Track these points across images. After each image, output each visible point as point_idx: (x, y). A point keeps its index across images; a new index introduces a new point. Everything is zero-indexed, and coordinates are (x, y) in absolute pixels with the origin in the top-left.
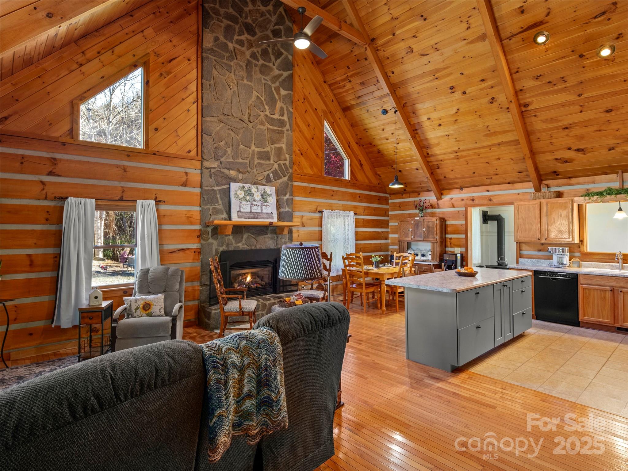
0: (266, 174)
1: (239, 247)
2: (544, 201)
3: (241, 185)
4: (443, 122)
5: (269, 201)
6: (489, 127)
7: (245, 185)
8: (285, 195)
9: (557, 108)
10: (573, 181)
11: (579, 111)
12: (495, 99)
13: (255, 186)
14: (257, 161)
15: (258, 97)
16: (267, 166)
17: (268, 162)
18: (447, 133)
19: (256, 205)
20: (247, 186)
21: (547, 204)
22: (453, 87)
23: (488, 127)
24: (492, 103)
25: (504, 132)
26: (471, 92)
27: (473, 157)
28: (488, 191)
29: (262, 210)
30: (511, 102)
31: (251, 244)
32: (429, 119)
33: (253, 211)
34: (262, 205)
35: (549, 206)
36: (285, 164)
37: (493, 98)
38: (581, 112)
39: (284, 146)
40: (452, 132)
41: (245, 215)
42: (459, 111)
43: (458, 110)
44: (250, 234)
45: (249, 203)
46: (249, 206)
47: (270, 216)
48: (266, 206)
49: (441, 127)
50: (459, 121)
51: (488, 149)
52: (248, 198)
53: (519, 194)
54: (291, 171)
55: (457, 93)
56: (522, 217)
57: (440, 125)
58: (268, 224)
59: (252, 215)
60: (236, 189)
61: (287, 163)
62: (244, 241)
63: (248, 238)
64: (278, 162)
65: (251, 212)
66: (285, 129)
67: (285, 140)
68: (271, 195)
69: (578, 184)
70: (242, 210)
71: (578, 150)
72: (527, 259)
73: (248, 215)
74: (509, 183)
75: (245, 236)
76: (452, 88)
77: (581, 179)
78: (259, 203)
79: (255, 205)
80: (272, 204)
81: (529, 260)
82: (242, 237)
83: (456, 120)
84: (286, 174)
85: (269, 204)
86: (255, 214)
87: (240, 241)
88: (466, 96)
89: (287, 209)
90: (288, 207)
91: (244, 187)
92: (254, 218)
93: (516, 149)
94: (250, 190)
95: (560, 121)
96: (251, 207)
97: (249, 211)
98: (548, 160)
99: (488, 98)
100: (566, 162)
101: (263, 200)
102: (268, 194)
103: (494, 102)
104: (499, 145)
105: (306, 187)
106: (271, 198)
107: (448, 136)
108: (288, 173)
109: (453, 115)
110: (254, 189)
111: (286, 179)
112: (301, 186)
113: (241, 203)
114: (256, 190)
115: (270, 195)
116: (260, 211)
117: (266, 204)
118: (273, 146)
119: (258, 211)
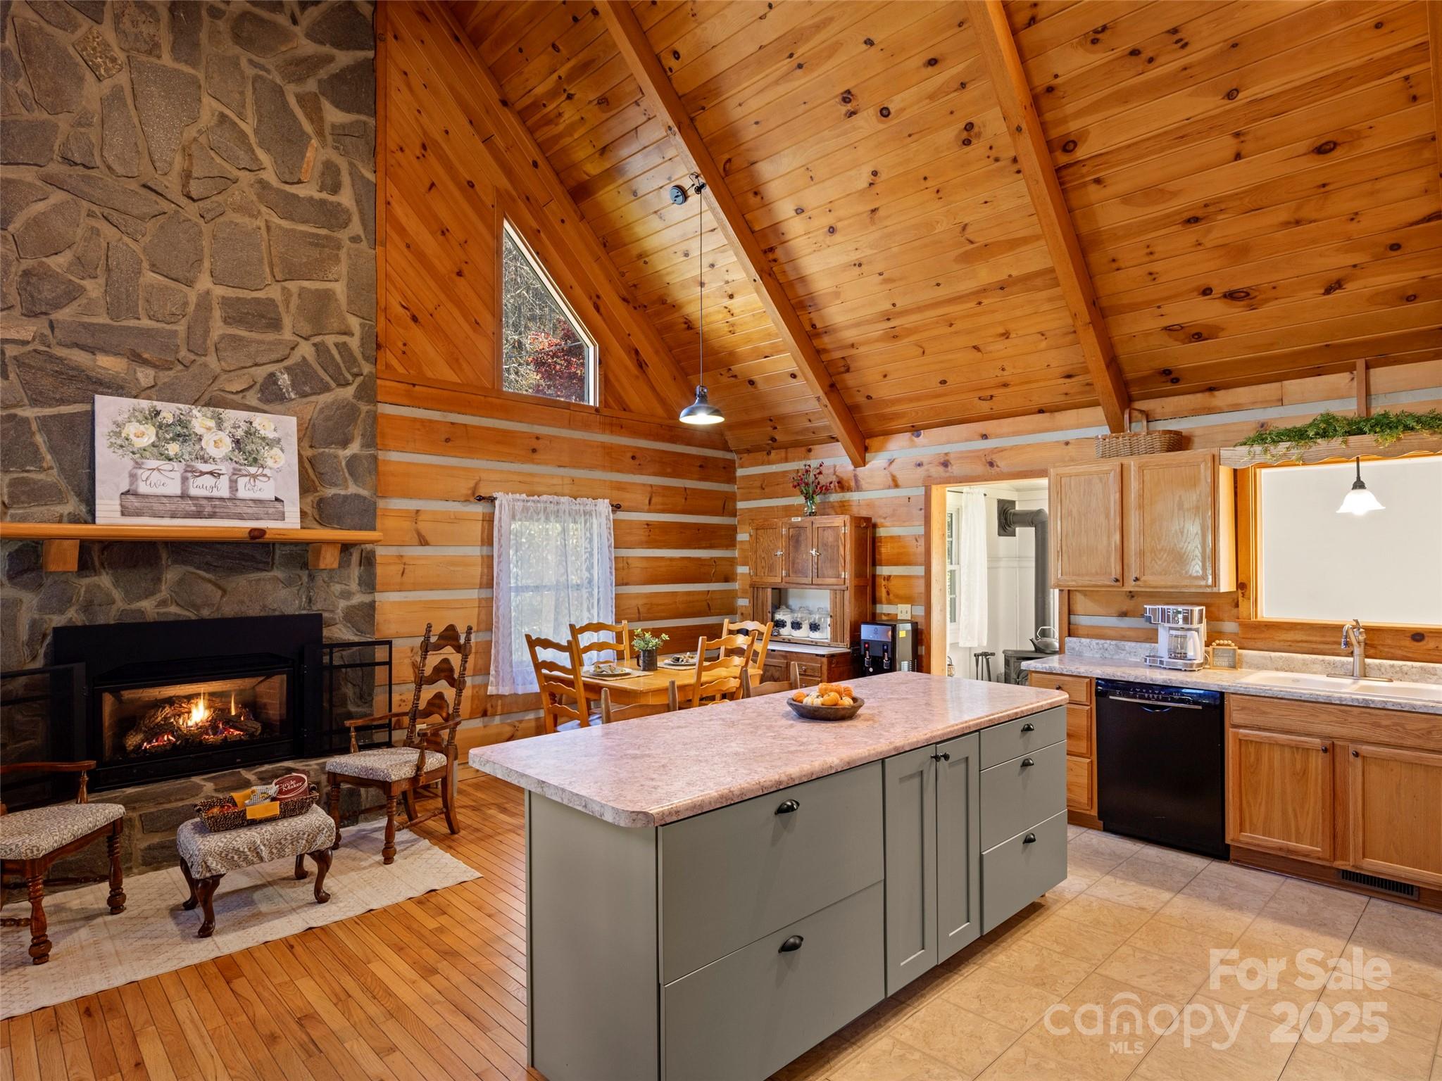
0: (261, 373)
1: (141, 612)
2: (1132, 463)
3: (145, 404)
4: (840, 220)
5: (270, 462)
6: (969, 230)
7: (159, 405)
8: (345, 443)
9: (1162, 150)
10: (1222, 398)
11: (1230, 153)
12: (976, 129)
13: (209, 411)
14: (218, 329)
15: (223, 118)
16: (263, 347)
17: (271, 336)
18: (854, 256)
19: (211, 473)
20: (169, 411)
21: (1141, 469)
22: (848, 92)
23: (964, 228)
24: (967, 142)
25: (1013, 244)
26: (903, 110)
27: (935, 332)
28: (985, 437)
29: (233, 486)
30: (1019, 129)
31: (199, 601)
32: (800, 211)
33: (193, 492)
34: (236, 472)
35: (1147, 478)
36: (342, 347)
37: (969, 127)
38: (1238, 156)
39: (339, 289)
40: (869, 252)
41: (157, 506)
42: (878, 180)
43: (875, 173)
44: (192, 569)
45: (179, 467)
46: (177, 476)
47: (271, 510)
48: (254, 477)
49: (837, 237)
50: (881, 213)
51: (973, 304)
52: (173, 449)
53: (1067, 443)
54: (367, 368)
55: (865, 113)
56: (1070, 513)
57: (832, 230)
58: (245, 535)
59: (189, 506)
60: (120, 419)
61: (354, 343)
62: (164, 592)
63: (181, 582)
64: (317, 339)
65: (184, 496)
66: (343, 235)
67: (343, 268)
68: (278, 441)
69: (1236, 408)
70: (143, 488)
71: (1231, 296)
72: (1088, 640)
73: (169, 507)
74: (1041, 411)
75: (172, 575)
76: (847, 97)
77: (1242, 394)
78: (225, 468)
79: (202, 474)
80: (279, 470)
81: (1094, 642)
82: (158, 580)
83: (874, 211)
84: (350, 378)
85: (266, 471)
86: (204, 502)
87: (148, 594)
88: (893, 121)
89: (353, 489)
90: (356, 481)
91: (158, 413)
92: (198, 515)
93: (1050, 300)
94: (182, 422)
95: (1174, 194)
96: (184, 480)
97: (178, 492)
98: (1147, 334)
99: (952, 132)
100: (1198, 337)
101: (240, 457)
102: (264, 439)
103: (974, 141)
104: (1002, 288)
105: (431, 421)
106: (276, 451)
107: (860, 265)
108: (356, 375)
109: (862, 192)
110: (200, 420)
111: (349, 392)
112: (415, 420)
113: (138, 465)
114: (212, 423)
115: (271, 443)
116: (224, 492)
117: (253, 470)
118: (293, 286)
119: (215, 493)
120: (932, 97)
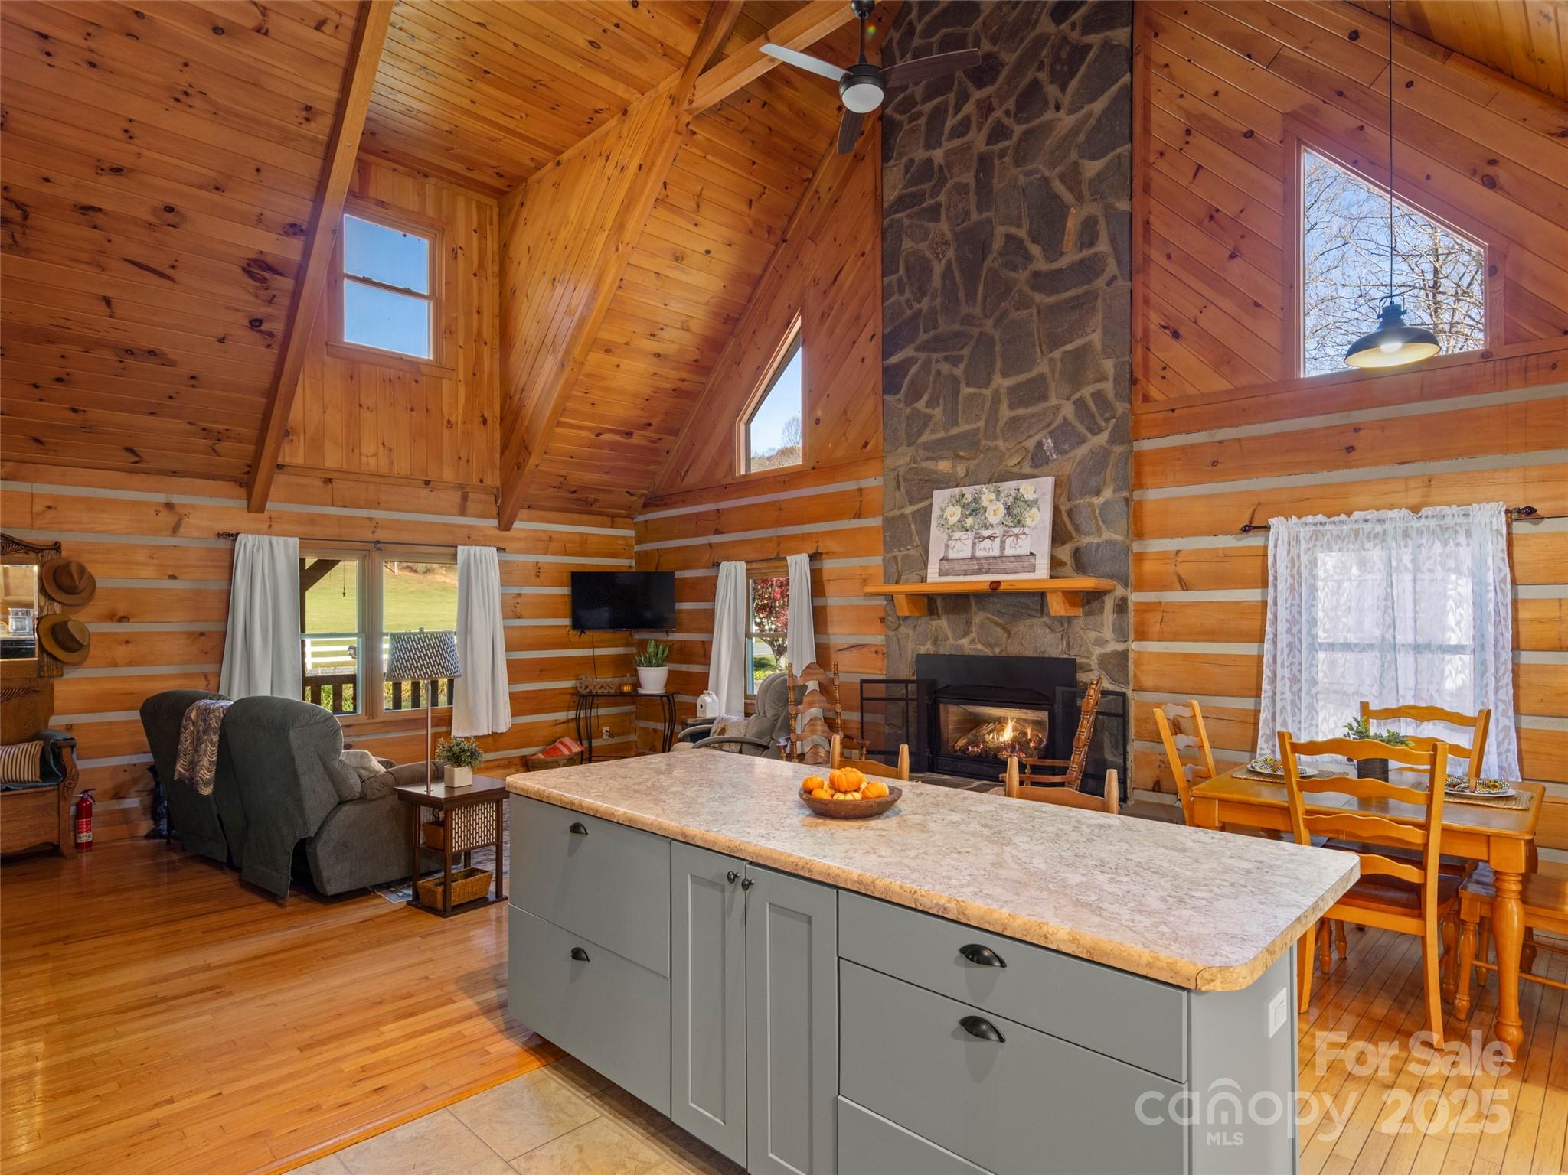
0: (1031, 444)
1: (961, 647)
3: (957, 491)
5: (1029, 522)
7: (964, 489)
8: (1098, 492)
13: (992, 487)
14: (1006, 413)
16: (1034, 420)
17: (1042, 406)
19: (989, 537)
20: (969, 492)
29: (1003, 548)
31: (992, 642)
33: (979, 554)
34: (1006, 534)
36: (1098, 396)
39: (1096, 338)
41: (958, 568)
44: (990, 616)
45: (971, 535)
46: (969, 542)
47: (1026, 564)
48: (1017, 536)
52: (969, 521)
54: (1121, 408)
59: (974, 566)
60: (943, 505)
61: (1108, 387)
62: (974, 635)
63: (982, 625)
64: (1077, 396)
65: (973, 558)
66: (1100, 283)
67: (1098, 319)
68: (1036, 501)
70: (952, 555)
73: (964, 567)
75: (978, 618)
78: (998, 532)
79: (985, 538)
80: (1035, 527)
82: (969, 623)
84: (1103, 423)
85: (1026, 530)
86: (983, 561)
87: (966, 634)
89: (1107, 535)
90: (1108, 527)
91: (963, 495)
92: (979, 572)
94: (976, 500)
96: (974, 544)
97: (969, 555)
101: (1008, 521)
102: (1026, 501)
106: (1035, 510)
108: (1107, 420)
110: (987, 495)
111: (1102, 439)
112: (1174, 449)
113: (950, 537)
114: (993, 496)
115: (1030, 504)
116: (996, 553)
117: (1016, 530)
118: (1057, 354)
119: (992, 554)
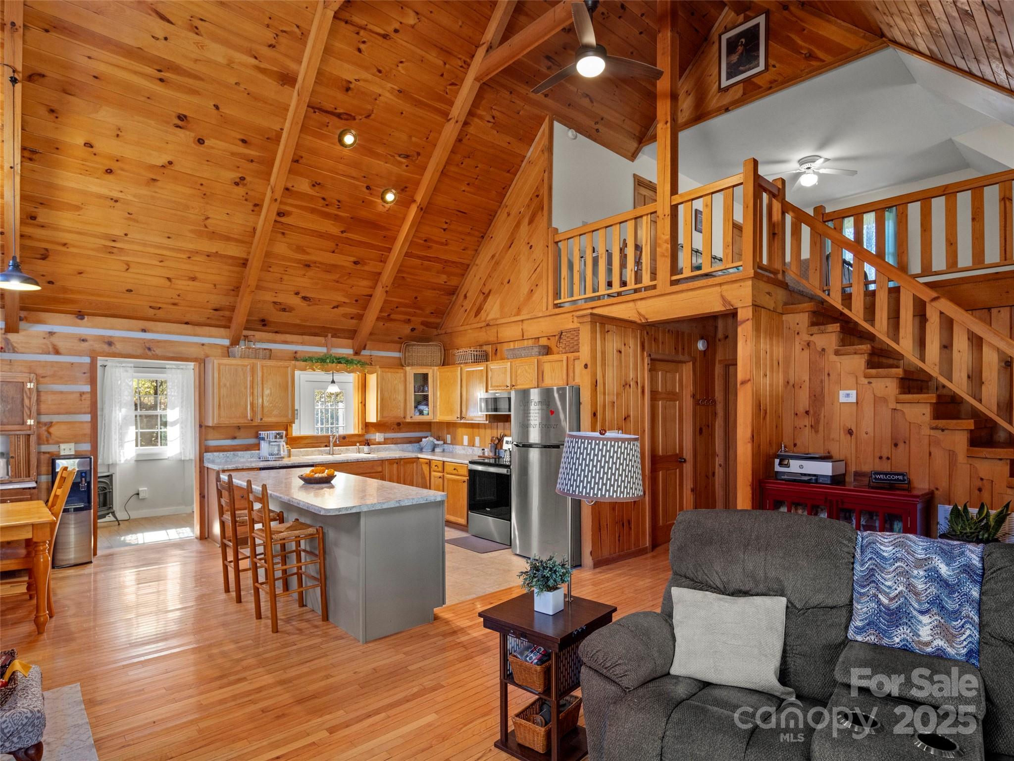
4: (122, 170)
6: (209, 221)
9: (313, 236)
10: (280, 337)
11: (332, 250)
12: (245, 182)
18: (116, 195)
21: (262, 367)
22: (185, 117)
23: (207, 218)
24: (237, 184)
25: (228, 239)
26: (213, 148)
27: (146, 261)
28: (144, 331)
30: (276, 200)
32: (88, 145)
35: (265, 371)
37: (243, 179)
38: (333, 252)
40: (130, 198)
42: (170, 167)
43: (170, 163)
49: (110, 177)
50: (159, 184)
51: (185, 256)
55: (188, 133)
56: (225, 385)
57: (109, 171)
71: (305, 298)
72: (218, 453)
74: (187, 323)
76: (181, 117)
77: (289, 337)
81: (221, 454)
83: (154, 180)
88: (201, 148)
93: (230, 271)
95: (308, 254)
98: (265, 302)
99: (235, 175)
100: (284, 310)
103: (240, 185)
104: (208, 256)
107: (116, 201)
109: (152, 167)
120: (233, 154)
